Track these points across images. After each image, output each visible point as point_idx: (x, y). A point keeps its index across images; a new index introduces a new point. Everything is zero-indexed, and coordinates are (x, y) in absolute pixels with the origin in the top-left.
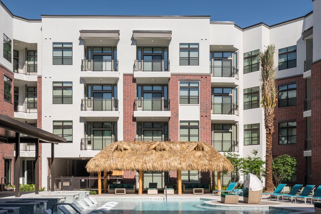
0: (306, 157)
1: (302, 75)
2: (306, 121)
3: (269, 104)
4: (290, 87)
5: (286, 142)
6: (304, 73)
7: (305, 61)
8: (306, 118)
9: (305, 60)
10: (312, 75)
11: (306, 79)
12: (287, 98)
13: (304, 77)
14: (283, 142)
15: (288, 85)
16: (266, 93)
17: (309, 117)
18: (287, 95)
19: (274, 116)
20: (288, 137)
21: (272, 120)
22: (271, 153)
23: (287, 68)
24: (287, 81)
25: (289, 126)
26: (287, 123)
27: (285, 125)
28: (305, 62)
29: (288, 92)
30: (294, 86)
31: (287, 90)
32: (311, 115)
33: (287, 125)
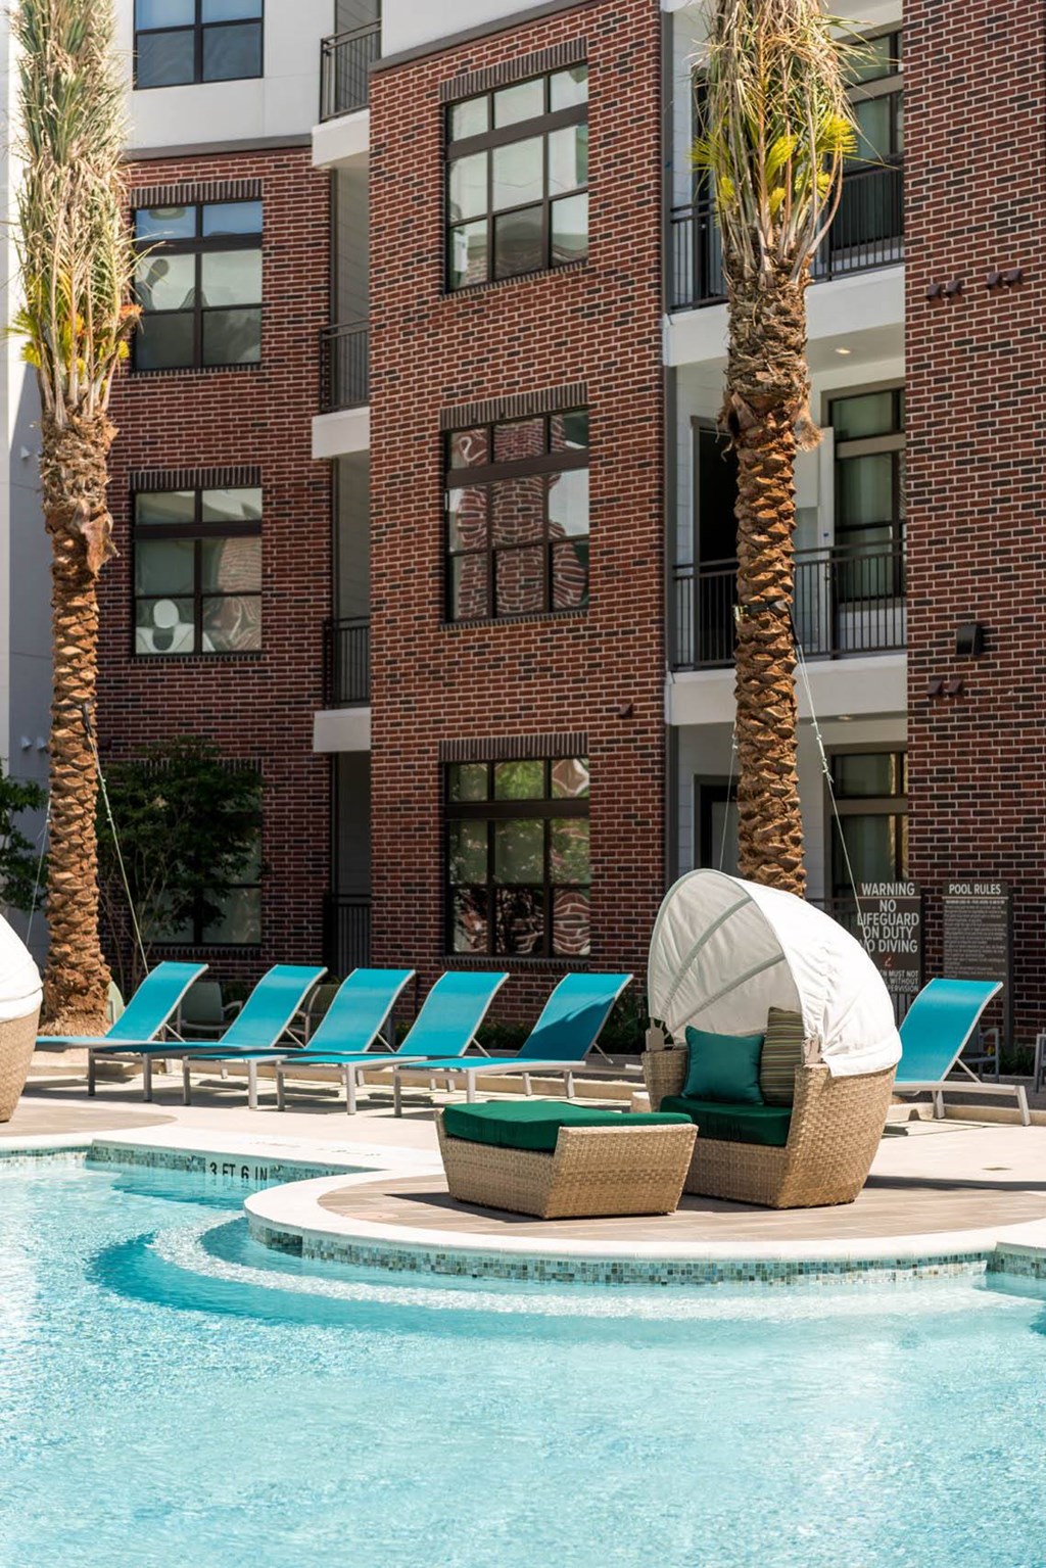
0: (333, 757)
1: (302, 145)
2: (332, 486)
3: (81, 341)
4: (220, 219)
5: (183, 638)
6: (317, 130)
7: (323, 42)
8: (333, 463)
9: (325, 37)
10: (378, 149)
11: (333, 174)
12: (191, 303)
13: (322, 156)
14: (163, 638)
15: (200, 206)
16: (58, 256)
17: (354, 459)
18: (191, 285)
19: (111, 433)
20: (200, 603)
21: (98, 467)
22: (92, 720)
23: (199, 78)
24: (195, 177)
25: (206, 518)
26: (191, 494)
27: (176, 505)
28: (322, 52)
29: (205, 256)
30: (246, 218)
31: (199, 245)
32: (366, 445)
33: (189, 512)
